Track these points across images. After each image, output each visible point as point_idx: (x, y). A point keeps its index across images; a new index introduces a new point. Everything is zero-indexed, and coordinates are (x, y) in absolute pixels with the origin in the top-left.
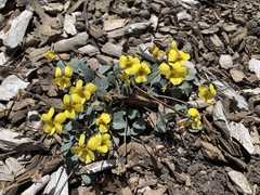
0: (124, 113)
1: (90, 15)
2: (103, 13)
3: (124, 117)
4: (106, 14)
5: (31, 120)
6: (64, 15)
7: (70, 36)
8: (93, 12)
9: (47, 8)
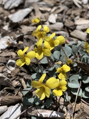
0: (80, 78)
1: (67, 16)
2: (76, 16)
3: (79, 80)
4: (78, 17)
5: (9, 65)
6: (50, 14)
7: (51, 24)
8: (69, 15)
9: (41, 9)
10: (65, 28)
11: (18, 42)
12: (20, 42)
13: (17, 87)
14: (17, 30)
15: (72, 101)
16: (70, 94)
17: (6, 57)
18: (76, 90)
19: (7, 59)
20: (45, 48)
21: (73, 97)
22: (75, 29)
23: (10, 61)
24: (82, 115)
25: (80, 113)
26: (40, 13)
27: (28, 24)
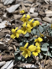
0: (48, 45)
1: (40, 9)
2: (46, 9)
3: (48, 46)
4: (47, 9)
5: (6, 37)
6: (30, 8)
7: (31, 13)
8: (42, 8)
10: (40, 16)
11: (12, 24)
12: (13, 24)
13: (11, 50)
14: (11, 17)
15: (44, 58)
16: (42, 55)
17: (5, 33)
18: (46, 52)
19: (6, 34)
20: (28, 28)
21: (44, 56)
22: (45, 16)
23: (7, 35)
24: (49, 67)
25: (48, 66)
26: (25, 7)
27: (17, 13)
